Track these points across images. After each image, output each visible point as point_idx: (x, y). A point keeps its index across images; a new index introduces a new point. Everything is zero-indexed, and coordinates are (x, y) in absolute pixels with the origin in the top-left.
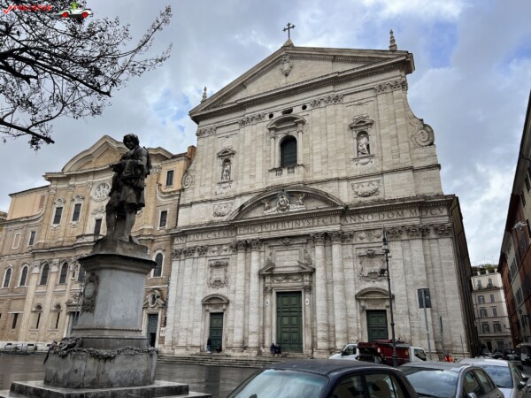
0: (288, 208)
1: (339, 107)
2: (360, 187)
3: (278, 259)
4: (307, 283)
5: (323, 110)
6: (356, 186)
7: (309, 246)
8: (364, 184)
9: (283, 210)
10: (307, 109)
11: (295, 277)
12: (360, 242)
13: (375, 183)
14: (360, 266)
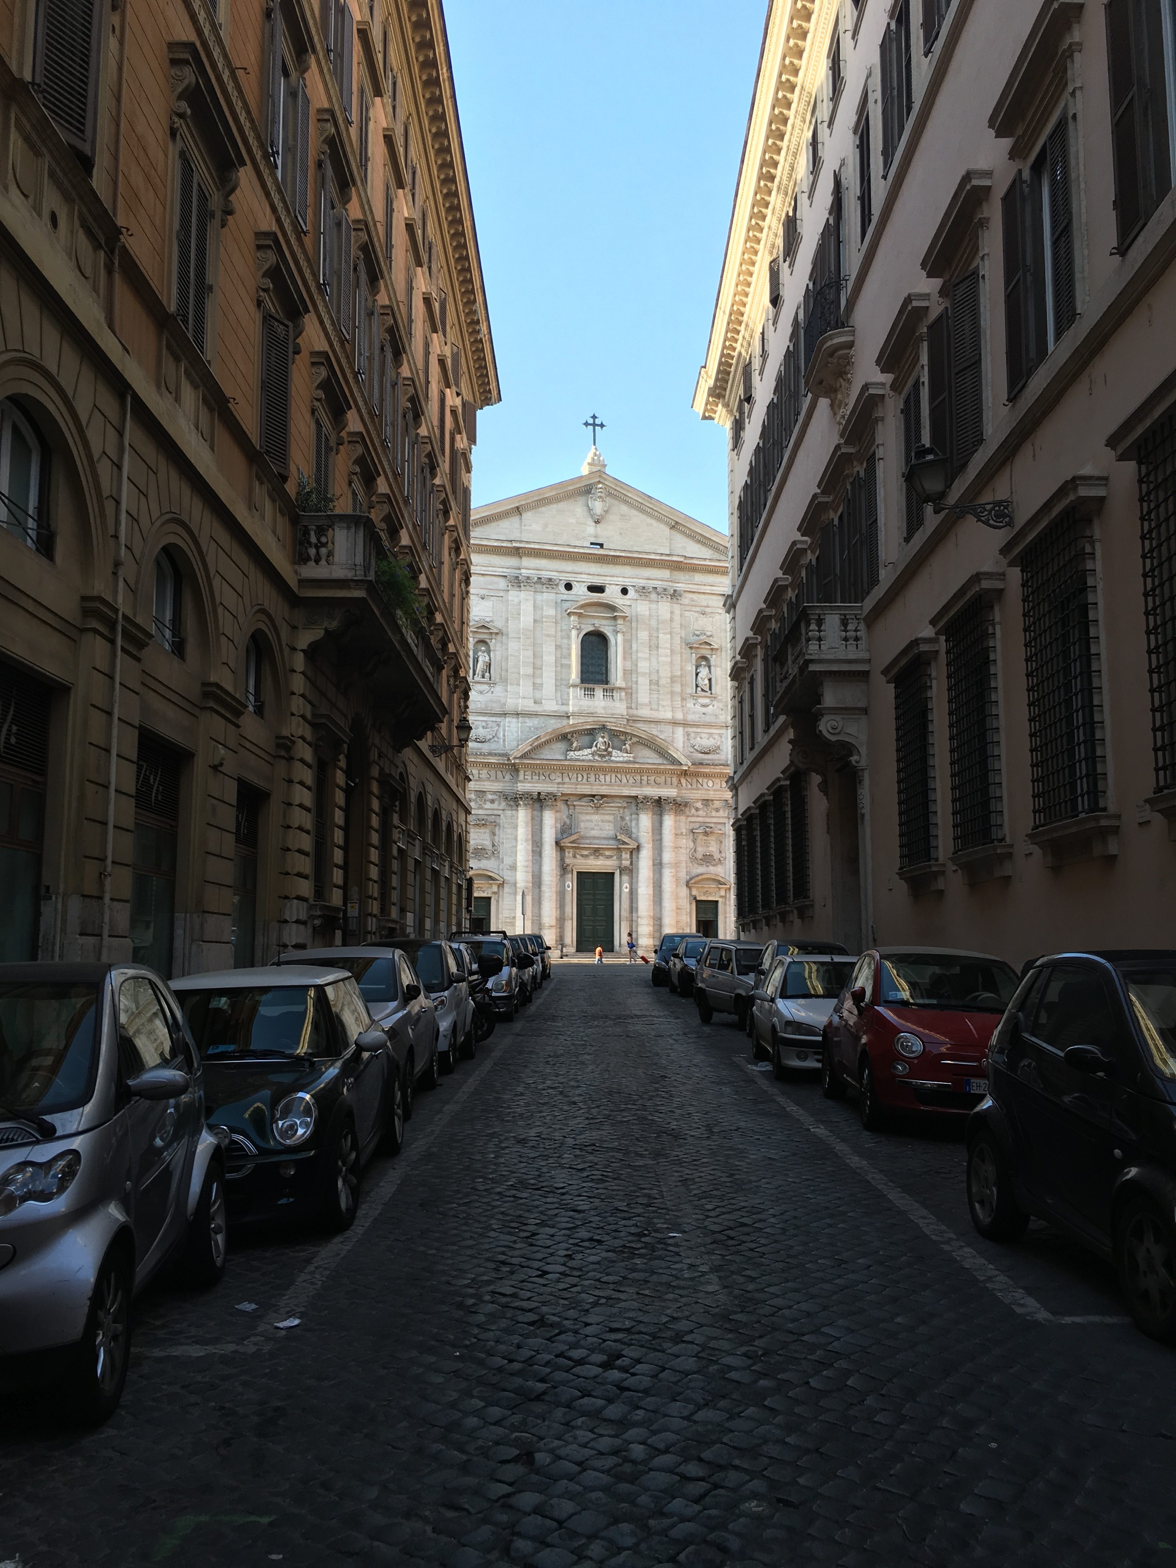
0: (610, 754)
1: (677, 607)
2: (698, 739)
3: (582, 825)
4: (626, 863)
5: (654, 606)
6: (692, 735)
7: (627, 812)
8: (703, 735)
9: (601, 756)
10: (628, 596)
11: (607, 853)
12: (696, 814)
13: (716, 737)
14: (692, 845)
